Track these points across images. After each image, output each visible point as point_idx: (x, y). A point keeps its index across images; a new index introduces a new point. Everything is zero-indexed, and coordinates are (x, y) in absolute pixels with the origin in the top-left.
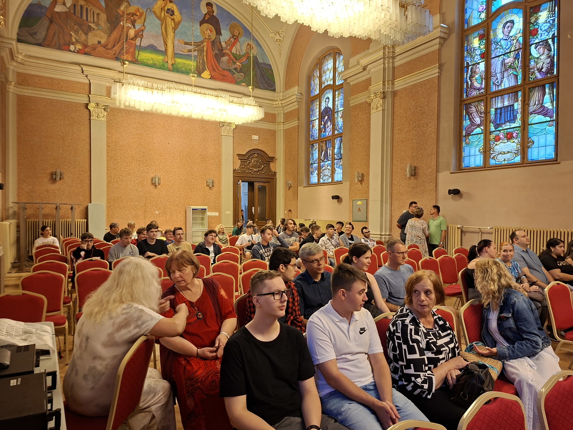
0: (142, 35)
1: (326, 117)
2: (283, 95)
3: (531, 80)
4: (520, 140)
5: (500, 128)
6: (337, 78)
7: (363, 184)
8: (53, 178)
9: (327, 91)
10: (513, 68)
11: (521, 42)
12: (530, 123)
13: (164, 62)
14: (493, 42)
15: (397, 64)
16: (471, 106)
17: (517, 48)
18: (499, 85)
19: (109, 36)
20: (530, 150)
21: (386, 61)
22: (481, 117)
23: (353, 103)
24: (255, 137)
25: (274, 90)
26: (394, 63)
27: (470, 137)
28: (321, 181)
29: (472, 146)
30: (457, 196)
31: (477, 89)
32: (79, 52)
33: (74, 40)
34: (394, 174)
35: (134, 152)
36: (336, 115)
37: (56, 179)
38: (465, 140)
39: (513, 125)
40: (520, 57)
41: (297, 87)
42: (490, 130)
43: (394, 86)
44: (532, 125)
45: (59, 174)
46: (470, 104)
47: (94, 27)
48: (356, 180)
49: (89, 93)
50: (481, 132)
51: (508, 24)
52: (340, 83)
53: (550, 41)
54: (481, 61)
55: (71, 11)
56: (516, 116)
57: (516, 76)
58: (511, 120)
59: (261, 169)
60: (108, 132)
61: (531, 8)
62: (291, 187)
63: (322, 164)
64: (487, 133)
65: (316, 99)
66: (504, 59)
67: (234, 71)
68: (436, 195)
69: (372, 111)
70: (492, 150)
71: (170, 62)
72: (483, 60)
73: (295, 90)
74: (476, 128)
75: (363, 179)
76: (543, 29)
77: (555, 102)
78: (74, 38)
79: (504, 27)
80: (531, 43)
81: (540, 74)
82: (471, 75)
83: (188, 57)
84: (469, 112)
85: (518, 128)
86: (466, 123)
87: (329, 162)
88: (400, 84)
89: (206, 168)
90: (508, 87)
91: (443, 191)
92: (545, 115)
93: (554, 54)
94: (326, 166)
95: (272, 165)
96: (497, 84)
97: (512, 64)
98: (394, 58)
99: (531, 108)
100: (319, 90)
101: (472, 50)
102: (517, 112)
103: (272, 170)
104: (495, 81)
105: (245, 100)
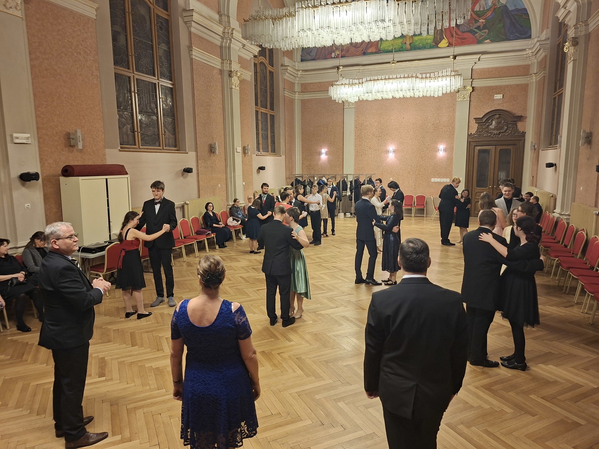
13: (402, 44)
24: (499, 96)
25: (530, 37)
32: (337, 57)
35: (375, 130)
41: (546, 30)
43: (588, 27)
59: (504, 131)
60: (356, 116)
62: (535, 149)
67: (476, 30)
69: (568, 62)
71: (408, 42)
73: (544, 34)
88: (592, 24)
89: (438, 136)
95: (519, 125)
103: (520, 130)
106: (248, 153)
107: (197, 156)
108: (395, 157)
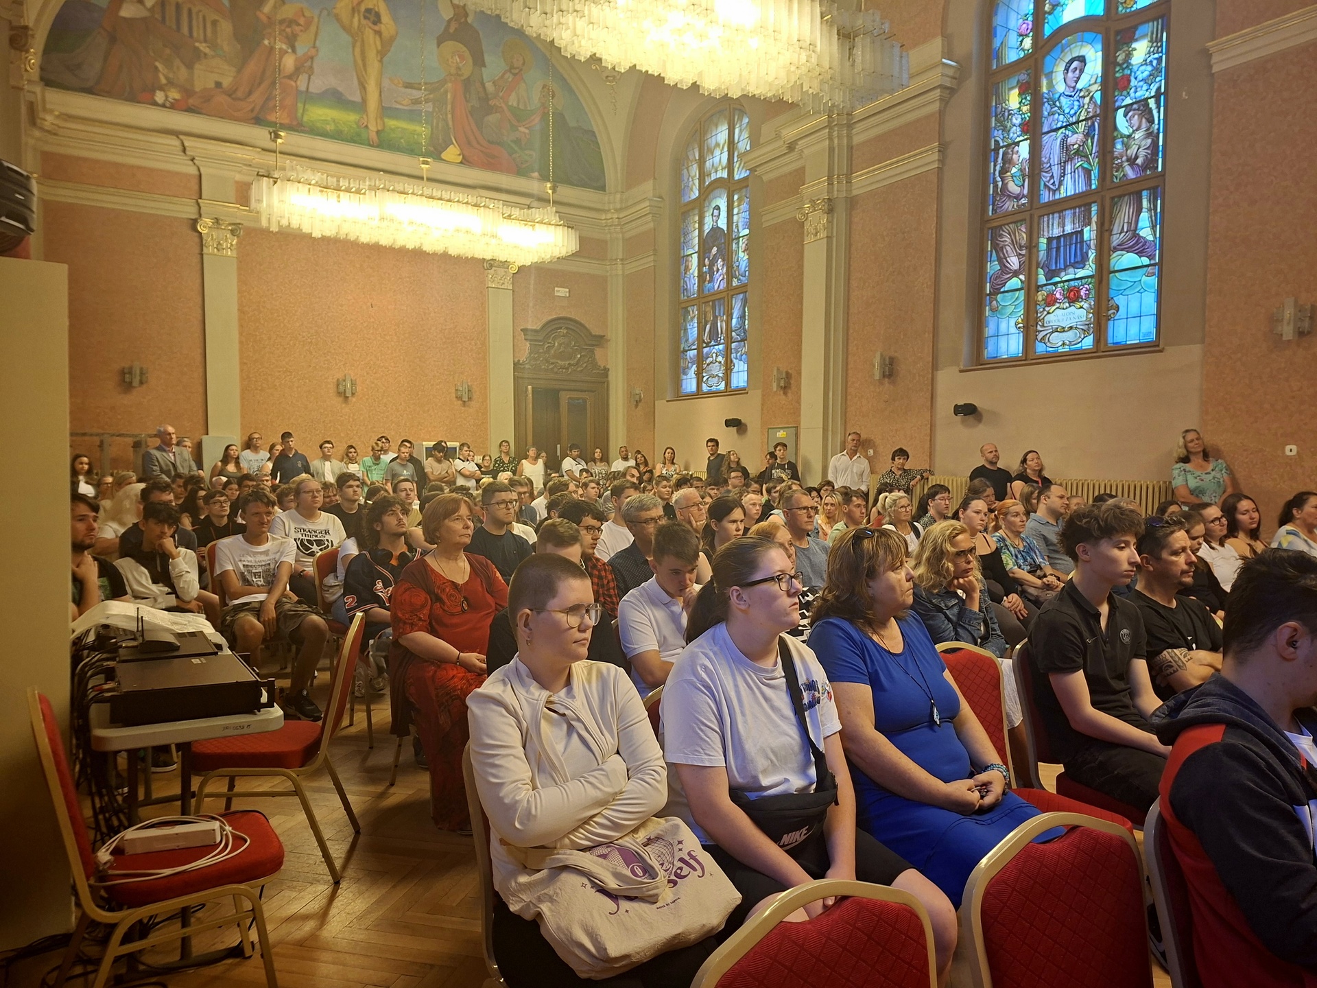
0: (311, 67)
1: (715, 250)
2: (621, 201)
3: (1115, 180)
4: (1093, 303)
5: (1058, 279)
6: (736, 165)
7: (789, 395)
8: (126, 380)
9: (717, 192)
10: (1082, 156)
11: (1099, 102)
12: (1112, 269)
13: (359, 127)
14: (1045, 100)
15: (857, 140)
16: (1001, 232)
17: (1091, 114)
18: (1055, 191)
19: (239, 71)
20: (1111, 323)
21: (835, 133)
22: (1020, 254)
23: (769, 220)
24: (562, 292)
25: (603, 188)
26: (851, 137)
27: (999, 297)
28: (705, 388)
29: (1002, 314)
30: (970, 418)
31: (1015, 198)
32: (174, 106)
33: (164, 81)
34: (850, 372)
35: (298, 325)
36: (734, 246)
37: (131, 383)
38: (991, 303)
39: (1081, 273)
40: (1097, 133)
41: (651, 182)
42: (1037, 282)
43: (851, 186)
44: (1117, 274)
45: (138, 372)
46: (1000, 227)
47: (207, 50)
48: (775, 385)
49: (198, 195)
50: (1019, 285)
51: (1075, 64)
52: (744, 174)
53: (1152, 103)
54: (1022, 138)
55: (156, 16)
56: (1087, 254)
57: (1088, 172)
58: (1077, 262)
59: (575, 361)
60: (242, 282)
61: (1117, 33)
62: (640, 401)
63: (706, 350)
64: (1031, 288)
65: (693, 209)
66: (1066, 137)
67: (513, 145)
68: (931, 416)
69: (807, 240)
70: (1040, 323)
71: (373, 128)
72: (1026, 137)
73: (647, 188)
74: (1010, 278)
75: (788, 383)
76: (1140, 77)
77: (1158, 226)
78: (164, 75)
79: (1067, 69)
80: (1117, 104)
81: (1133, 169)
82: (1002, 168)
83: (413, 116)
84: (998, 244)
85: (1090, 280)
86: (993, 267)
87: (721, 347)
88: (863, 182)
89: (453, 360)
90: (1073, 193)
91: (945, 407)
92: (1140, 253)
93: (1159, 129)
94: (714, 355)
95: (598, 352)
96: (1051, 187)
97: (1081, 148)
98: (850, 126)
99: (1114, 239)
100: (699, 190)
101: (1006, 114)
102: (1089, 247)
103: (599, 364)
104: (1049, 181)
105: (537, 214)
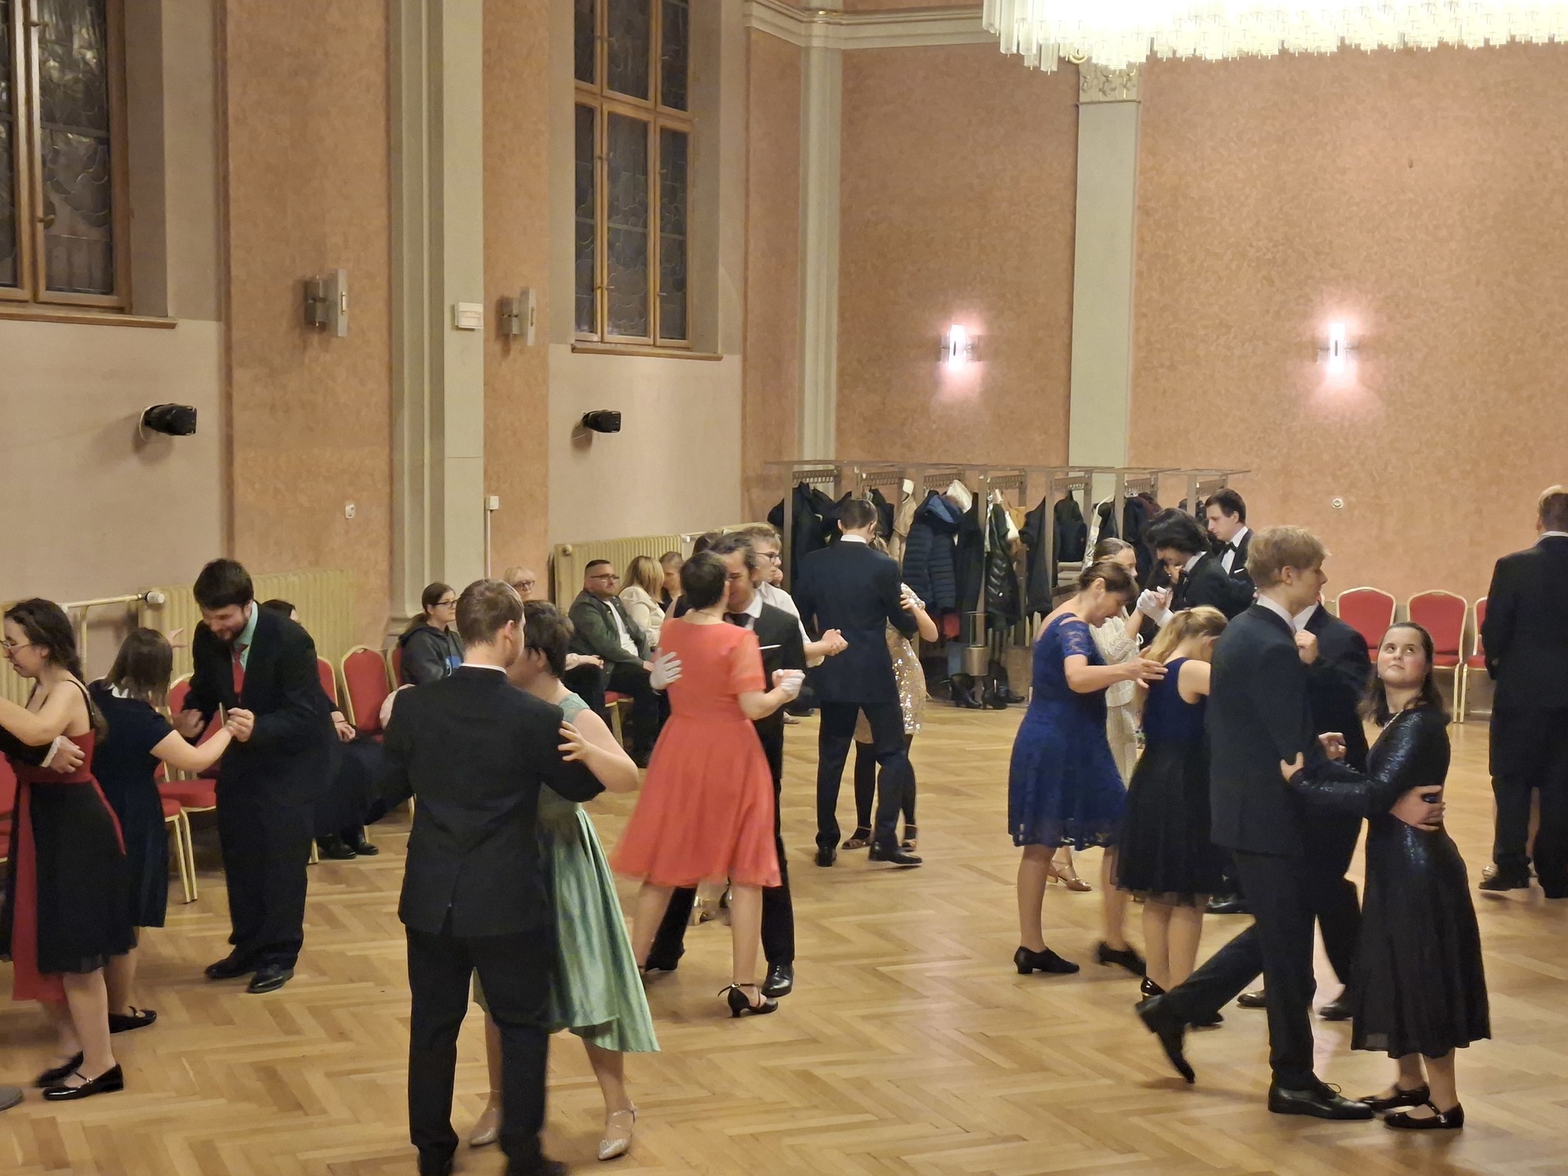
60: (1146, 149)
106: (523, 334)
107: (228, 348)
108: (1363, 381)
